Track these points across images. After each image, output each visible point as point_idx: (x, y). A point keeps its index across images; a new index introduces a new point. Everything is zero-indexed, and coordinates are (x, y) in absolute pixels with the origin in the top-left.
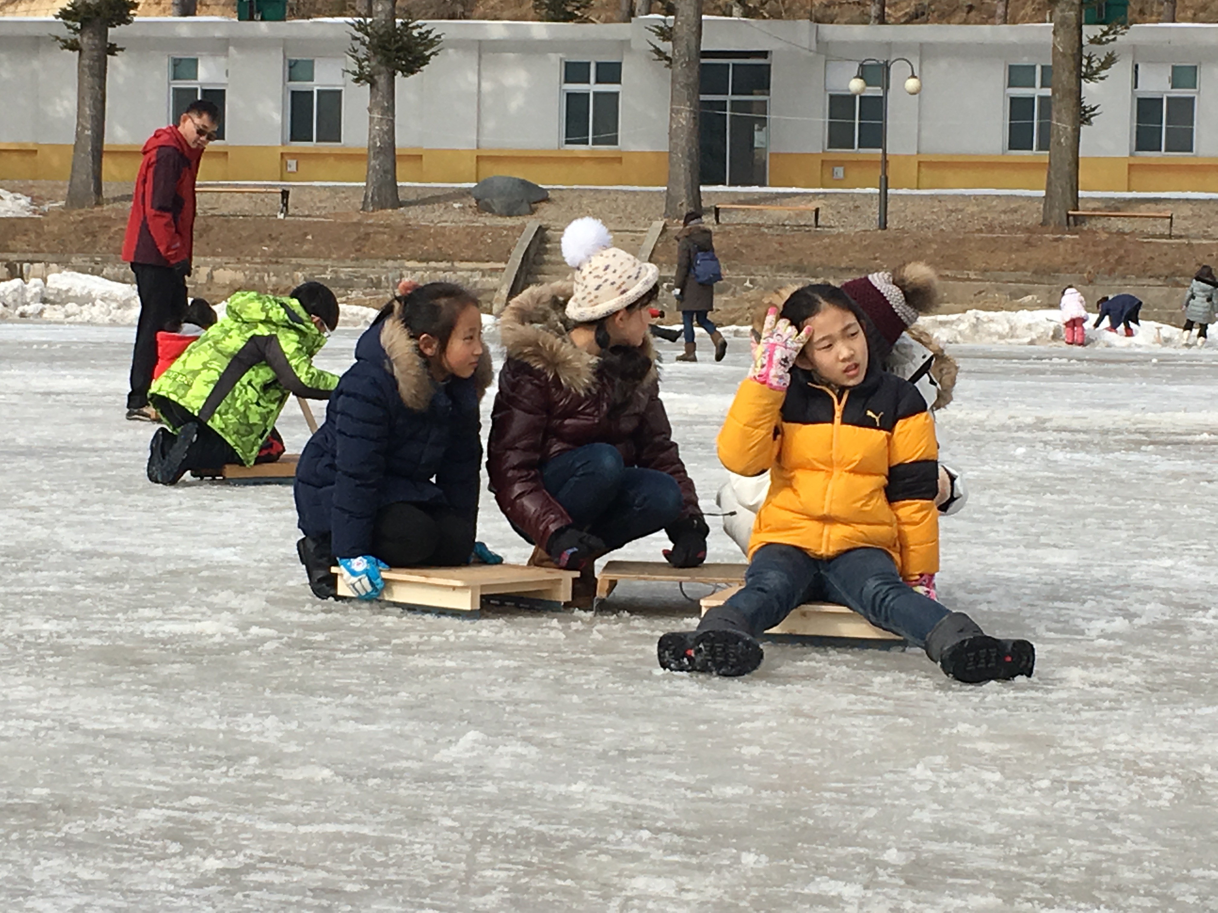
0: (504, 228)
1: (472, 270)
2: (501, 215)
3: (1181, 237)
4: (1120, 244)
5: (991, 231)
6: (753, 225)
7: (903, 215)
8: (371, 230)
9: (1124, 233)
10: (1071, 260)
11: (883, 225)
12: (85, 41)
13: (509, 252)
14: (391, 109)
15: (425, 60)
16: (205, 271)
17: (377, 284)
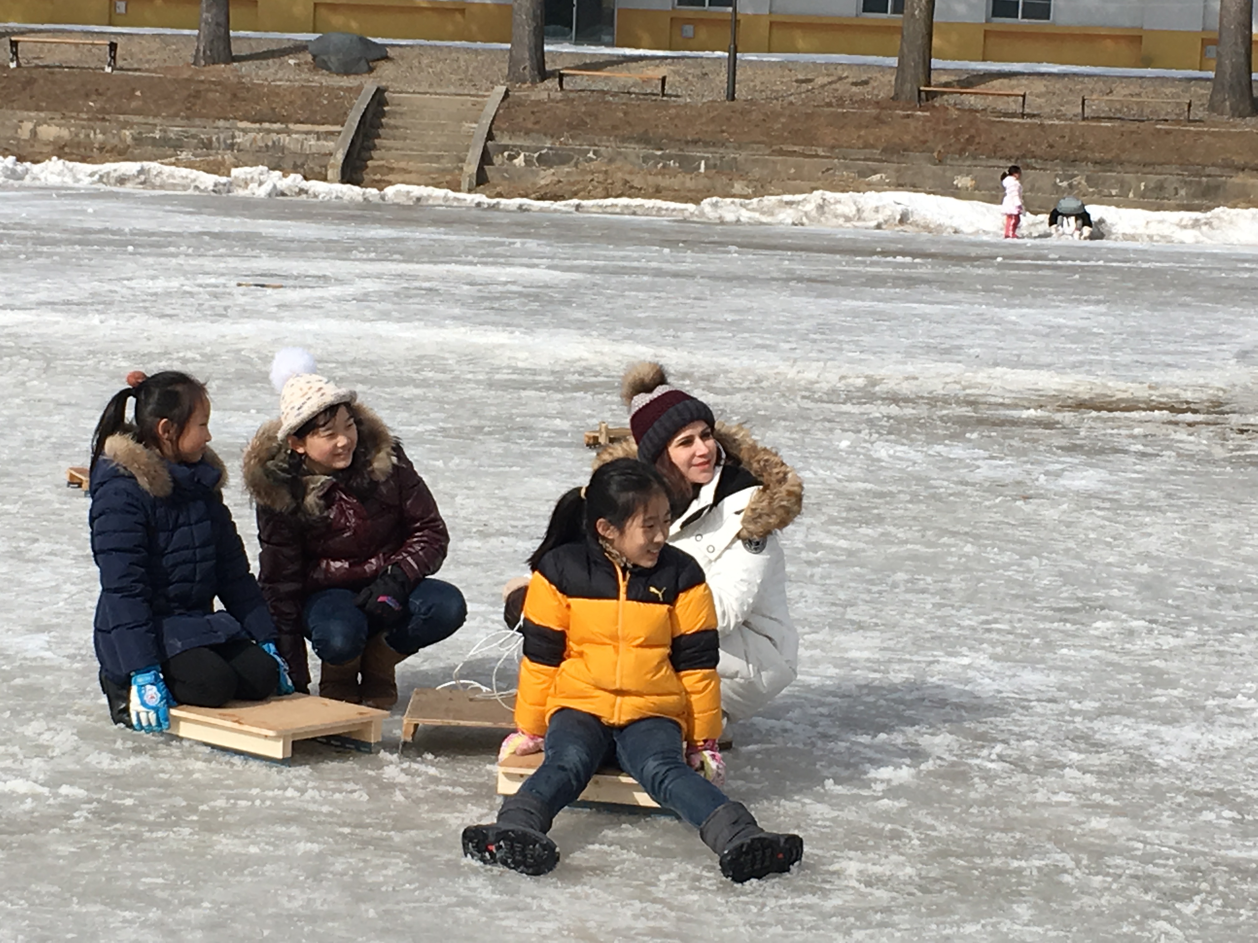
0: (341, 88)
1: (307, 133)
2: (338, 74)
3: (1033, 116)
4: (971, 122)
5: (842, 106)
6: (598, 91)
7: (752, 84)
8: (202, 87)
9: (977, 111)
10: (922, 138)
11: (731, 96)
13: (346, 114)
16: (28, 126)
17: (208, 145)
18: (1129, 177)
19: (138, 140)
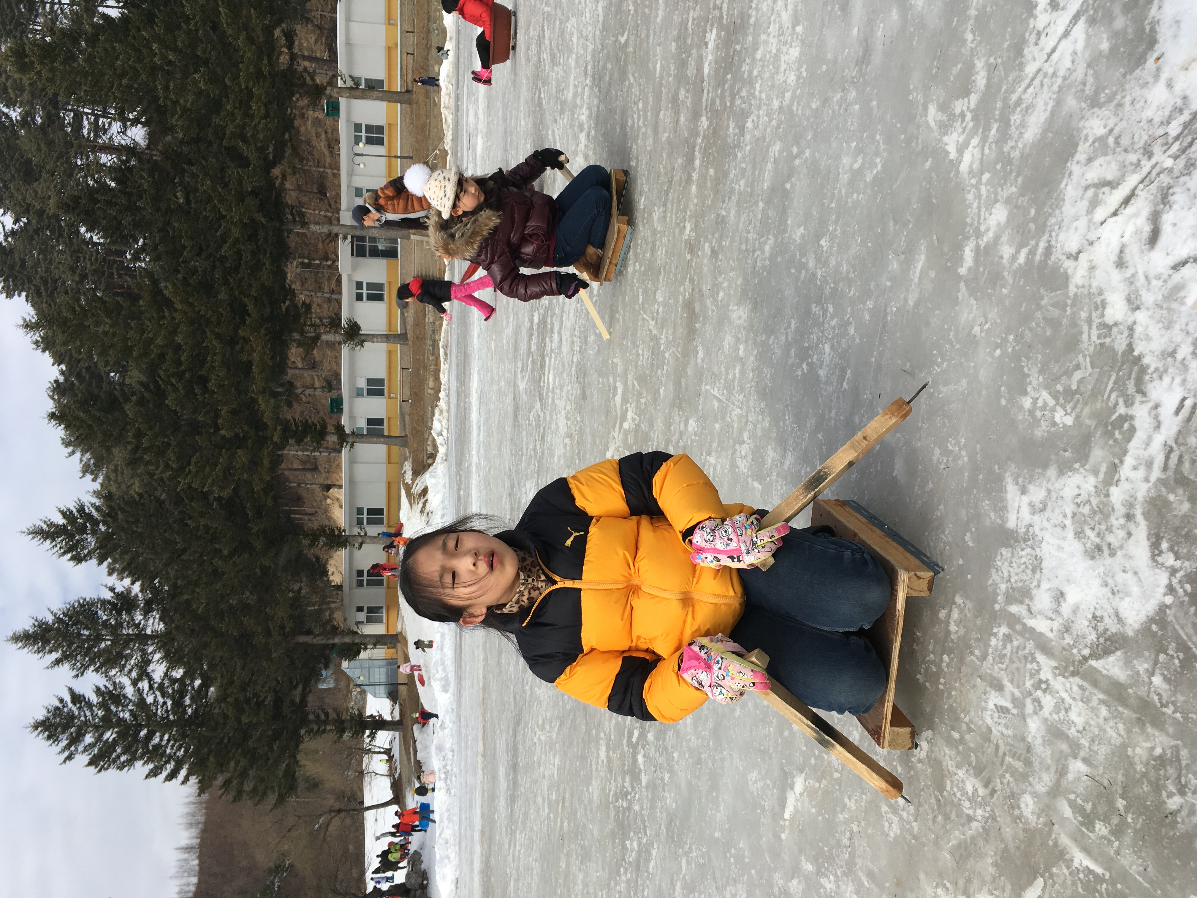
11: (411, 158)
12: (350, 440)
14: (373, 335)
15: (356, 323)
16: (430, 391)
17: (434, 331)
18: (433, 8)
19: (433, 354)
